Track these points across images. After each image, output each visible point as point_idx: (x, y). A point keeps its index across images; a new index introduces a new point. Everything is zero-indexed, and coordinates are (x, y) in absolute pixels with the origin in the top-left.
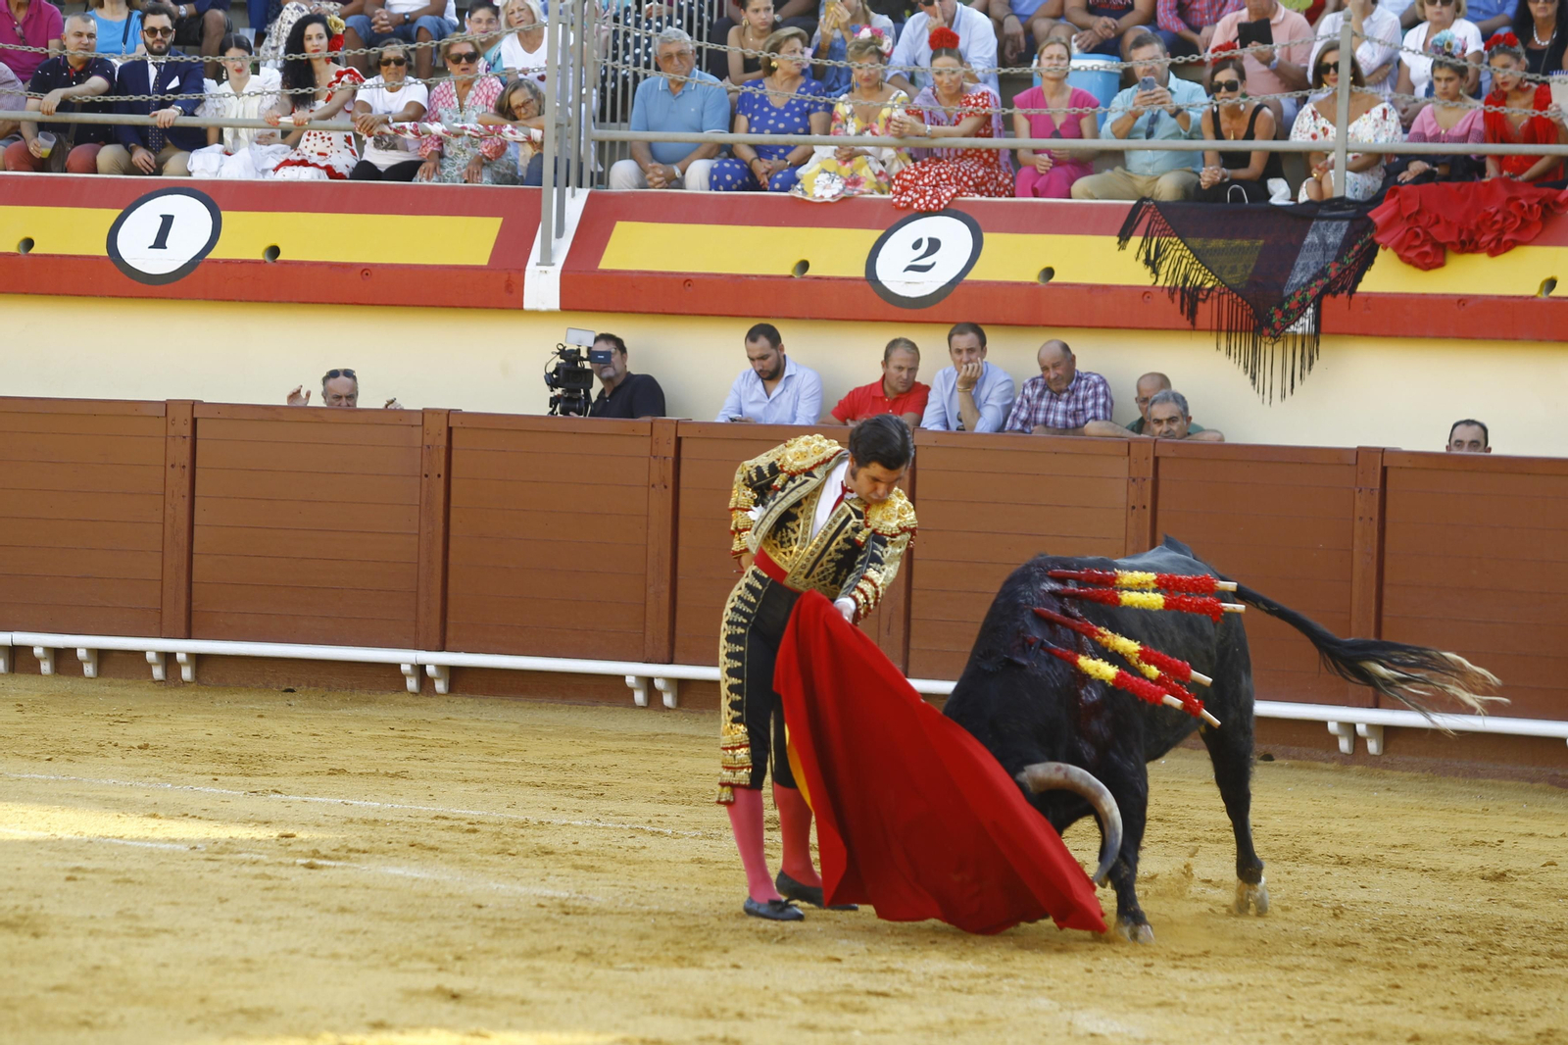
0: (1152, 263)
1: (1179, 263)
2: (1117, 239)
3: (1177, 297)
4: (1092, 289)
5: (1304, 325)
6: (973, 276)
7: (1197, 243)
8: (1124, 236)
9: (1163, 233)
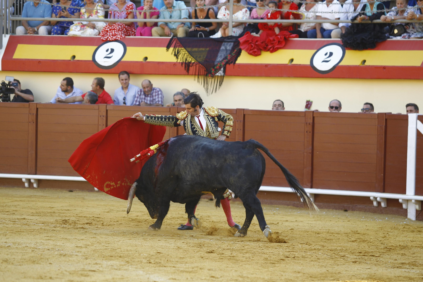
0: (176, 55)
1: (184, 55)
2: (165, 48)
3: (184, 65)
4: (159, 63)
5: (220, 73)
6: (123, 60)
7: (189, 49)
8: (168, 47)
9: (179, 46)
